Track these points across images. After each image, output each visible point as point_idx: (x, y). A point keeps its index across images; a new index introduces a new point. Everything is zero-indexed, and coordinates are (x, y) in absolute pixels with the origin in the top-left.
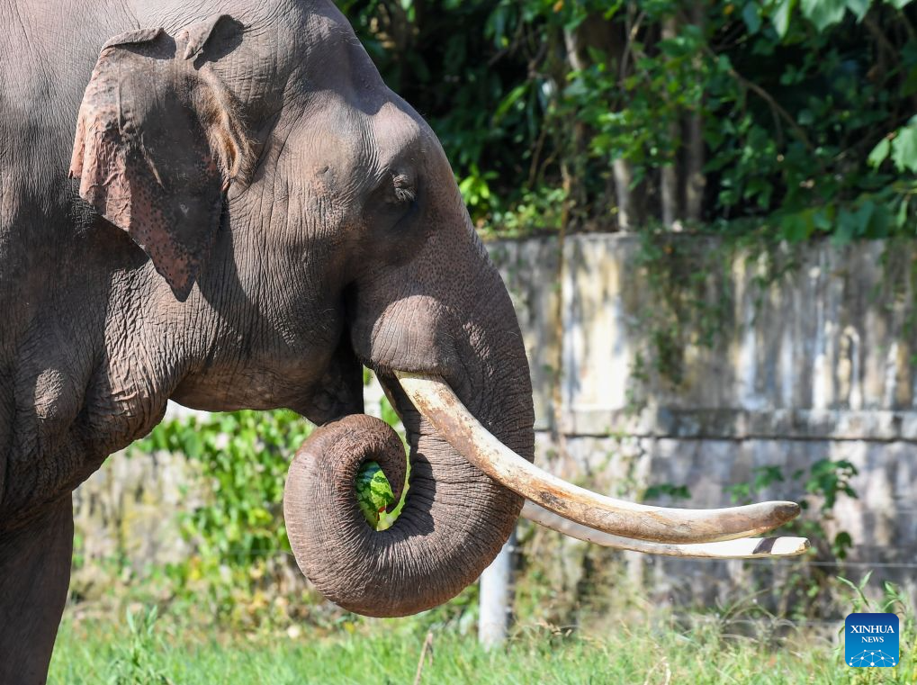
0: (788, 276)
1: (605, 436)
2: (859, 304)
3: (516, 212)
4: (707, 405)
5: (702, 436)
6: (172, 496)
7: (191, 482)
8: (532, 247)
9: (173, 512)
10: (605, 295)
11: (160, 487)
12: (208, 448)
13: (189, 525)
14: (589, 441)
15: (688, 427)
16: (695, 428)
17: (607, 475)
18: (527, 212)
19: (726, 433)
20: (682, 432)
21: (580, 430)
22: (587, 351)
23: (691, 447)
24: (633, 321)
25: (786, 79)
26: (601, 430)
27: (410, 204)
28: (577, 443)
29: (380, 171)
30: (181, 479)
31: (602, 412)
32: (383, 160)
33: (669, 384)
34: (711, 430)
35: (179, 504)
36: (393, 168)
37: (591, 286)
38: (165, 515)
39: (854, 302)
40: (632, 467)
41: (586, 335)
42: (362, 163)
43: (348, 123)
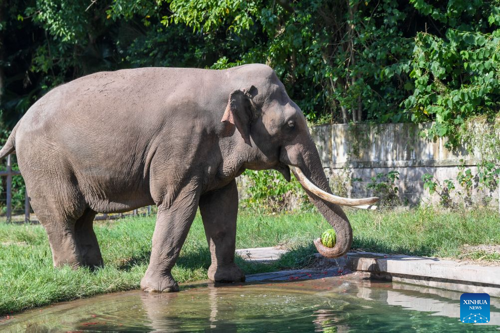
0: (382, 132)
1: (342, 168)
2: (398, 138)
3: (320, 120)
4: (365, 161)
5: (364, 168)
6: (245, 185)
7: (249, 182)
8: (324, 128)
9: (245, 188)
10: (341, 143)
11: (242, 183)
12: (253, 174)
13: (249, 191)
14: (338, 169)
15: (361, 166)
16: (362, 166)
17: (343, 177)
18: (322, 120)
19: (369, 167)
20: (359, 167)
21: (336, 167)
22: (338, 154)
23: (361, 170)
24: (348, 143)
25: (381, 89)
26: (341, 167)
27: (293, 128)
28: (336, 170)
29: (285, 120)
30: (246, 181)
31: (342, 163)
32: (286, 118)
33: (356, 156)
34: (366, 166)
35: (246, 186)
36: (289, 119)
37: (338, 140)
38: (243, 189)
39: (397, 137)
40: (348, 175)
41: (337, 150)
42: (282, 118)
43: (279, 109)
